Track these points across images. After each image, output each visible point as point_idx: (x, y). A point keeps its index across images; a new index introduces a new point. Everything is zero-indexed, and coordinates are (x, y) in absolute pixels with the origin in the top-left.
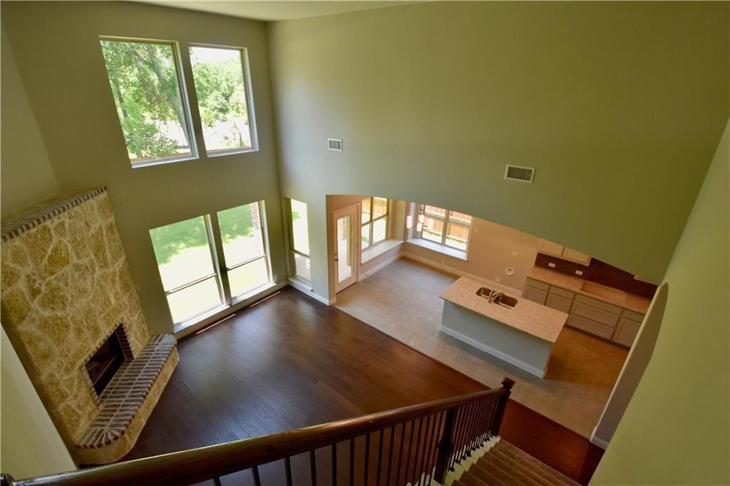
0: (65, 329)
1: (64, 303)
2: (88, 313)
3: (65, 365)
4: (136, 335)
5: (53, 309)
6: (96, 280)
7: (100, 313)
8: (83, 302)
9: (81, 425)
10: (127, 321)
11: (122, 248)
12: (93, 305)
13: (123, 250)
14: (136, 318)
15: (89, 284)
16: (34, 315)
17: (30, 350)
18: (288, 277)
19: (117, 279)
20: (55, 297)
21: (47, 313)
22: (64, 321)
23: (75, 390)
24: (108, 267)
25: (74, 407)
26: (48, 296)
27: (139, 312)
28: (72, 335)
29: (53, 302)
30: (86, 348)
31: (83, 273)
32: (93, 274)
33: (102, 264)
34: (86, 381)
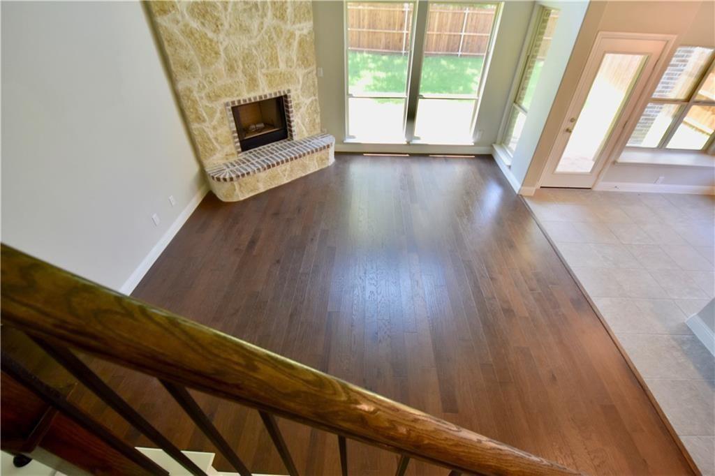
0: (213, 55)
1: (217, 26)
2: (247, 57)
3: (207, 90)
4: (303, 119)
5: (203, 24)
6: (265, 27)
7: (262, 67)
8: (244, 42)
9: (215, 157)
10: (296, 98)
11: (311, 11)
12: (255, 52)
13: (311, 14)
14: (308, 101)
15: (256, 26)
16: (179, 17)
17: (169, 50)
18: (495, 143)
19: (295, 44)
20: (207, 12)
21: (195, 24)
22: (213, 44)
23: (215, 122)
24: (286, 23)
25: (211, 136)
26: (200, 7)
27: (313, 98)
28: (221, 65)
29: (204, 16)
30: (236, 90)
31: (251, 9)
32: (262, 18)
33: (278, 14)
34: (230, 122)
